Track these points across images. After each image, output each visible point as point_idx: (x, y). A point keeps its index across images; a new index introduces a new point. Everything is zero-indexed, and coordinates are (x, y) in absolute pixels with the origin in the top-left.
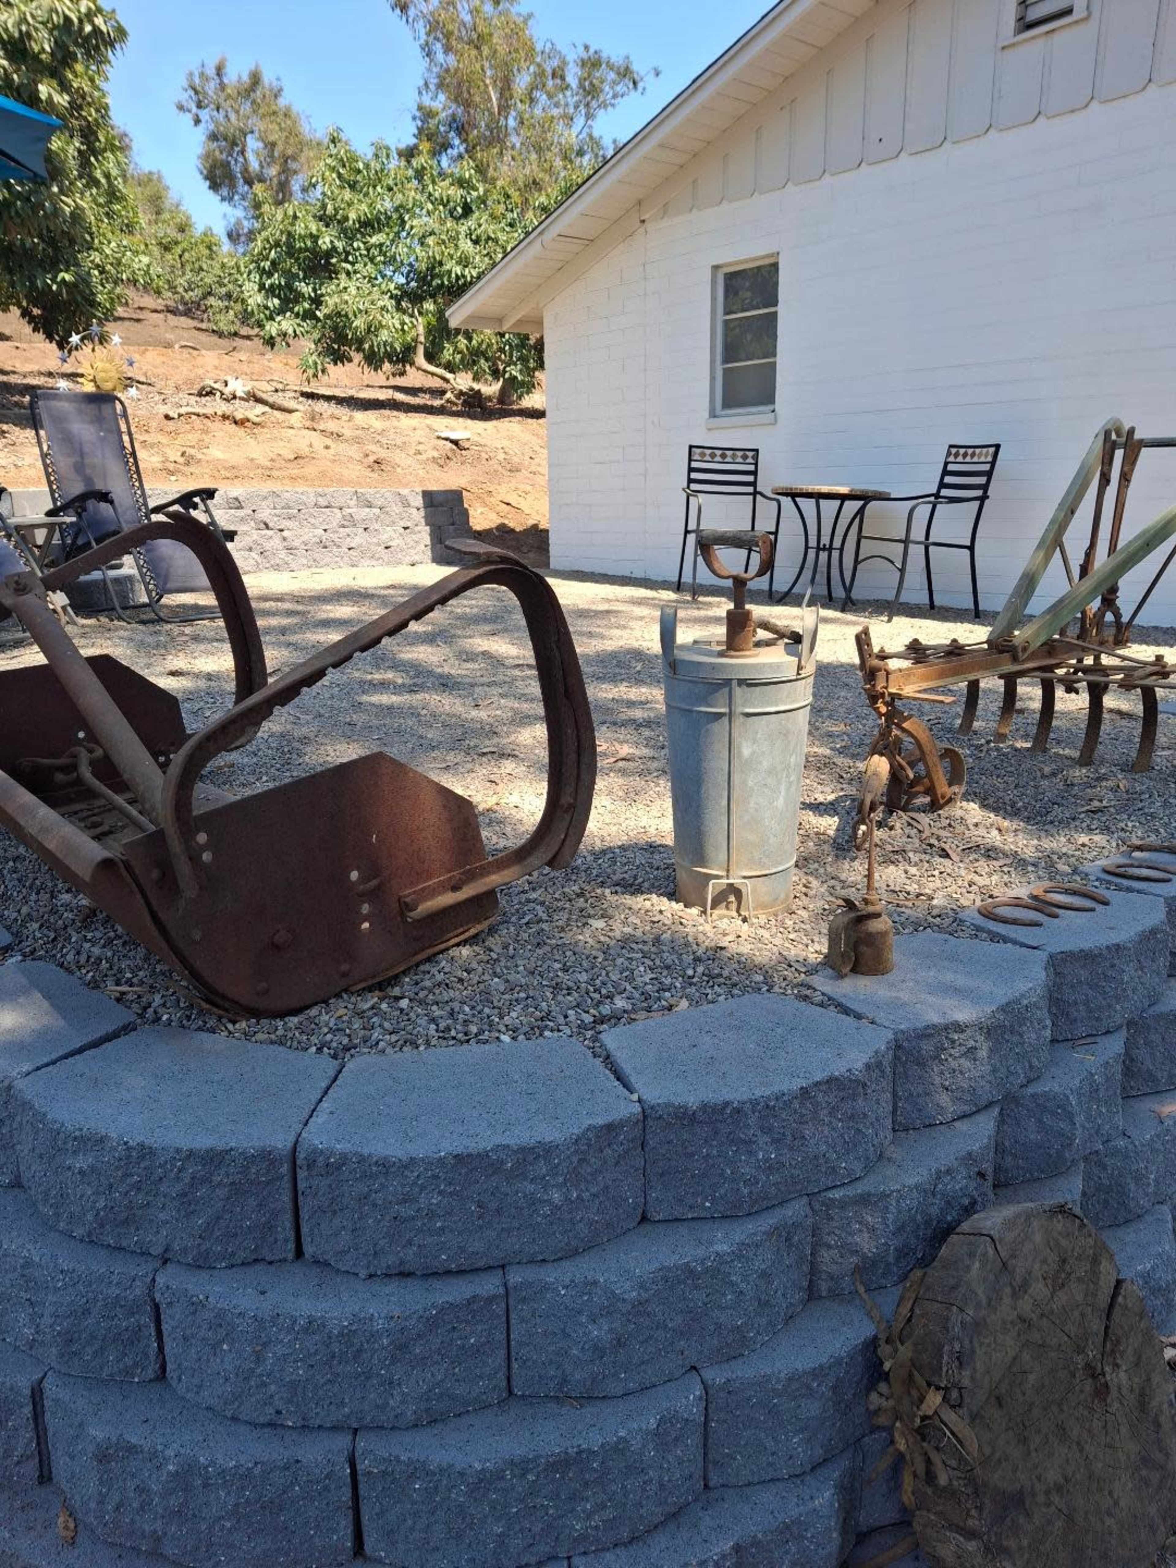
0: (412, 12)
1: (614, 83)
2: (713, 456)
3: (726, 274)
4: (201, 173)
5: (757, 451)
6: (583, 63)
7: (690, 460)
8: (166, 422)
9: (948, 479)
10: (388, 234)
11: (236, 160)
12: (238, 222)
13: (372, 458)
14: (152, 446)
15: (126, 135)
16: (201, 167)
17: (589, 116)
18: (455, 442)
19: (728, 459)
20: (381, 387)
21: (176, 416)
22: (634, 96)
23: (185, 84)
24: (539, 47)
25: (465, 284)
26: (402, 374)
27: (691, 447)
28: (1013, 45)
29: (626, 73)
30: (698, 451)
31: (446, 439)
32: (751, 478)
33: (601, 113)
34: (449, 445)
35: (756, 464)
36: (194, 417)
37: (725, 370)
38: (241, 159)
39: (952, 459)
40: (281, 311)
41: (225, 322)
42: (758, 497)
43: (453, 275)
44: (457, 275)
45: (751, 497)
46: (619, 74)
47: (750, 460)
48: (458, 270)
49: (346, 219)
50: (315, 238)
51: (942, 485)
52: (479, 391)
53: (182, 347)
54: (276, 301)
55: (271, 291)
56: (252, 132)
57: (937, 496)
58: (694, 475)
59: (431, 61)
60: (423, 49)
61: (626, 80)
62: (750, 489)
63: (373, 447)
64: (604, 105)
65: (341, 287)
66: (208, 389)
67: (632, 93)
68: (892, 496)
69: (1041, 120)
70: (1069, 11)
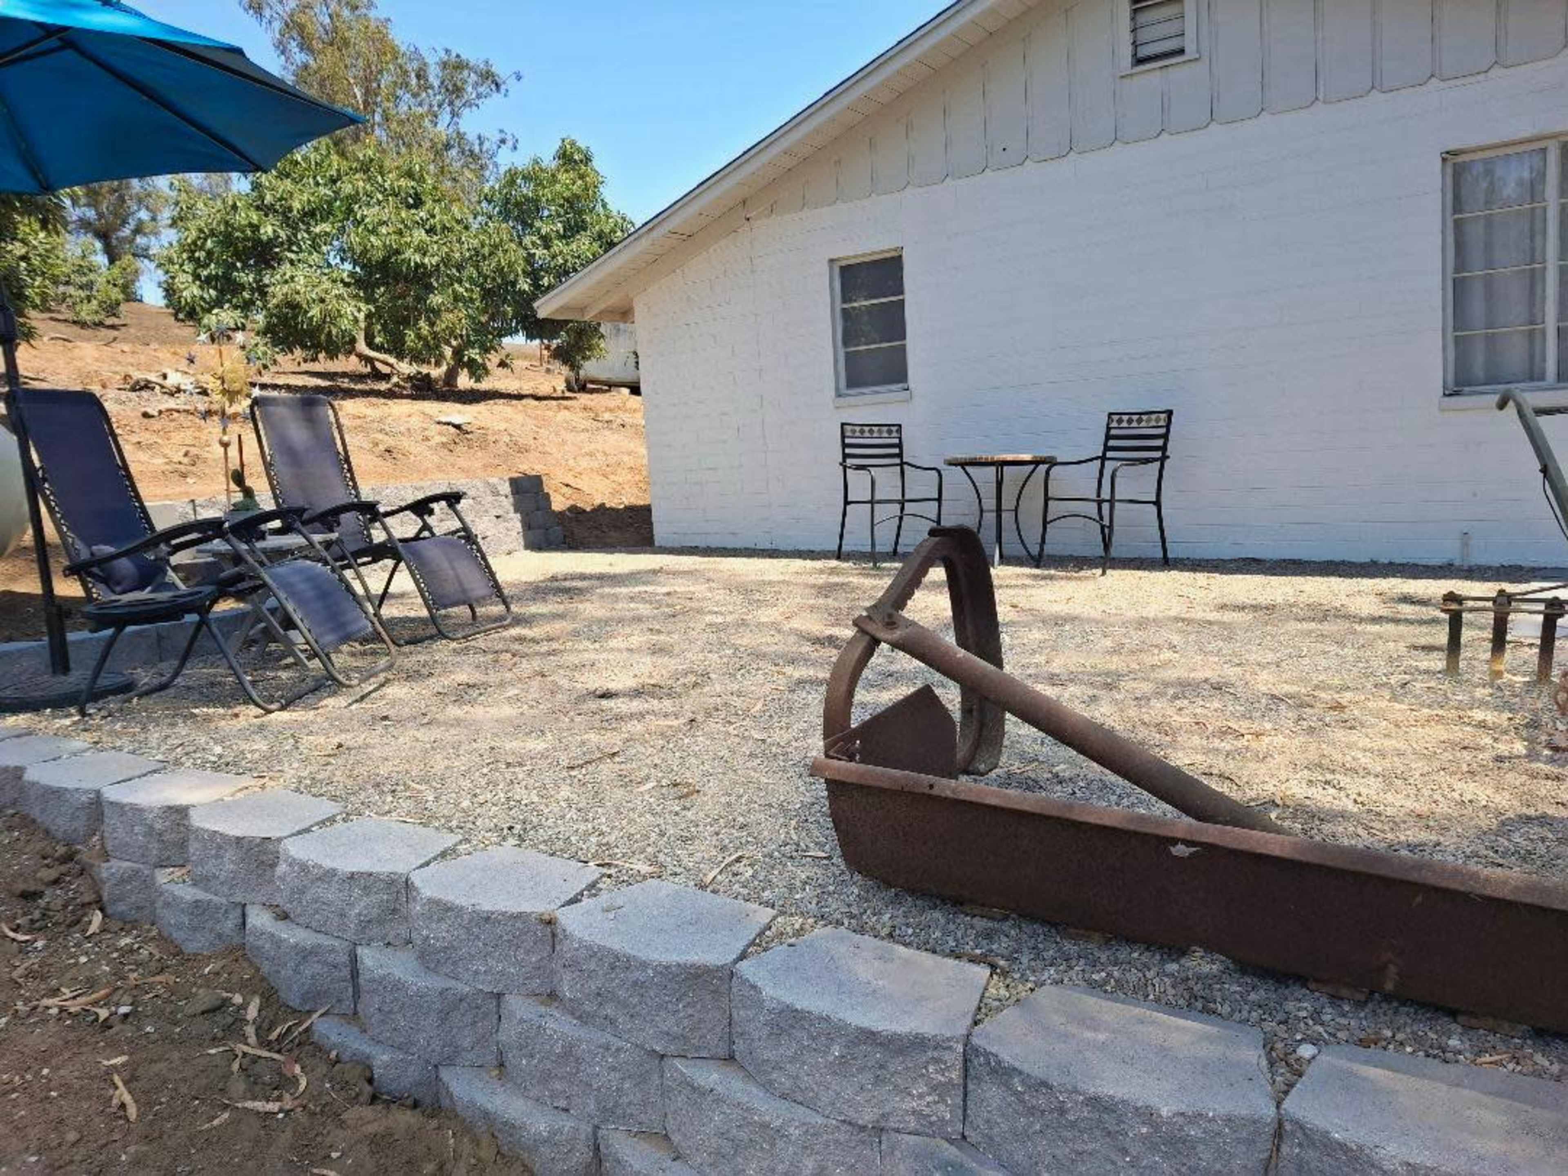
0: (267, 13)
1: (476, 85)
2: (862, 432)
3: (841, 268)
5: (900, 426)
6: (444, 65)
7: (843, 437)
8: (146, 420)
9: (1112, 443)
10: (333, 223)
13: (382, 447)
14: (149, 446)
17: (454, 114)
18: (458, 427)
19: (875, 435)
20: (294, 373)
21: (156, 414)
22: (497, 98)
24: (403, 49)
25: (423, 274)
26: (315, 359)
27: (843, 425)
28: (1131, 75)
29: (489, 77)
30: (849, 428)
31: (448, 424)
32: (896, 451)
33: (466, 112)
34: (452, 430)
35: (900, 438)
36: (176, 415)
37: (847, 354)
39: (1114, 424)
40: (218, 303)
41: (86, 312)
42: (906, 467)
43: (412, 264)
44: (416, 263)
45: (899, 468)
46: (482, 75)
47: (894, 434)
48: (417, 258)
49: (290, 209)
50: (255, 228)
51: (1107, 448)
52: (428, 375)
53: (52, 339)
54: (213, 292)
55: (208, 282)
57: (1103, 458)
58: (848, 451)
59: (287, 59)
60: (278, 47)
61: (489, 82)
62: (898, 461)
63: (380, 436)
64: (468, 104)
65: (287, 277)
66: (142, 384)
67: (495, 95)
68: (1059, 460)
69: (1165, 136)
70: (1182, 51)
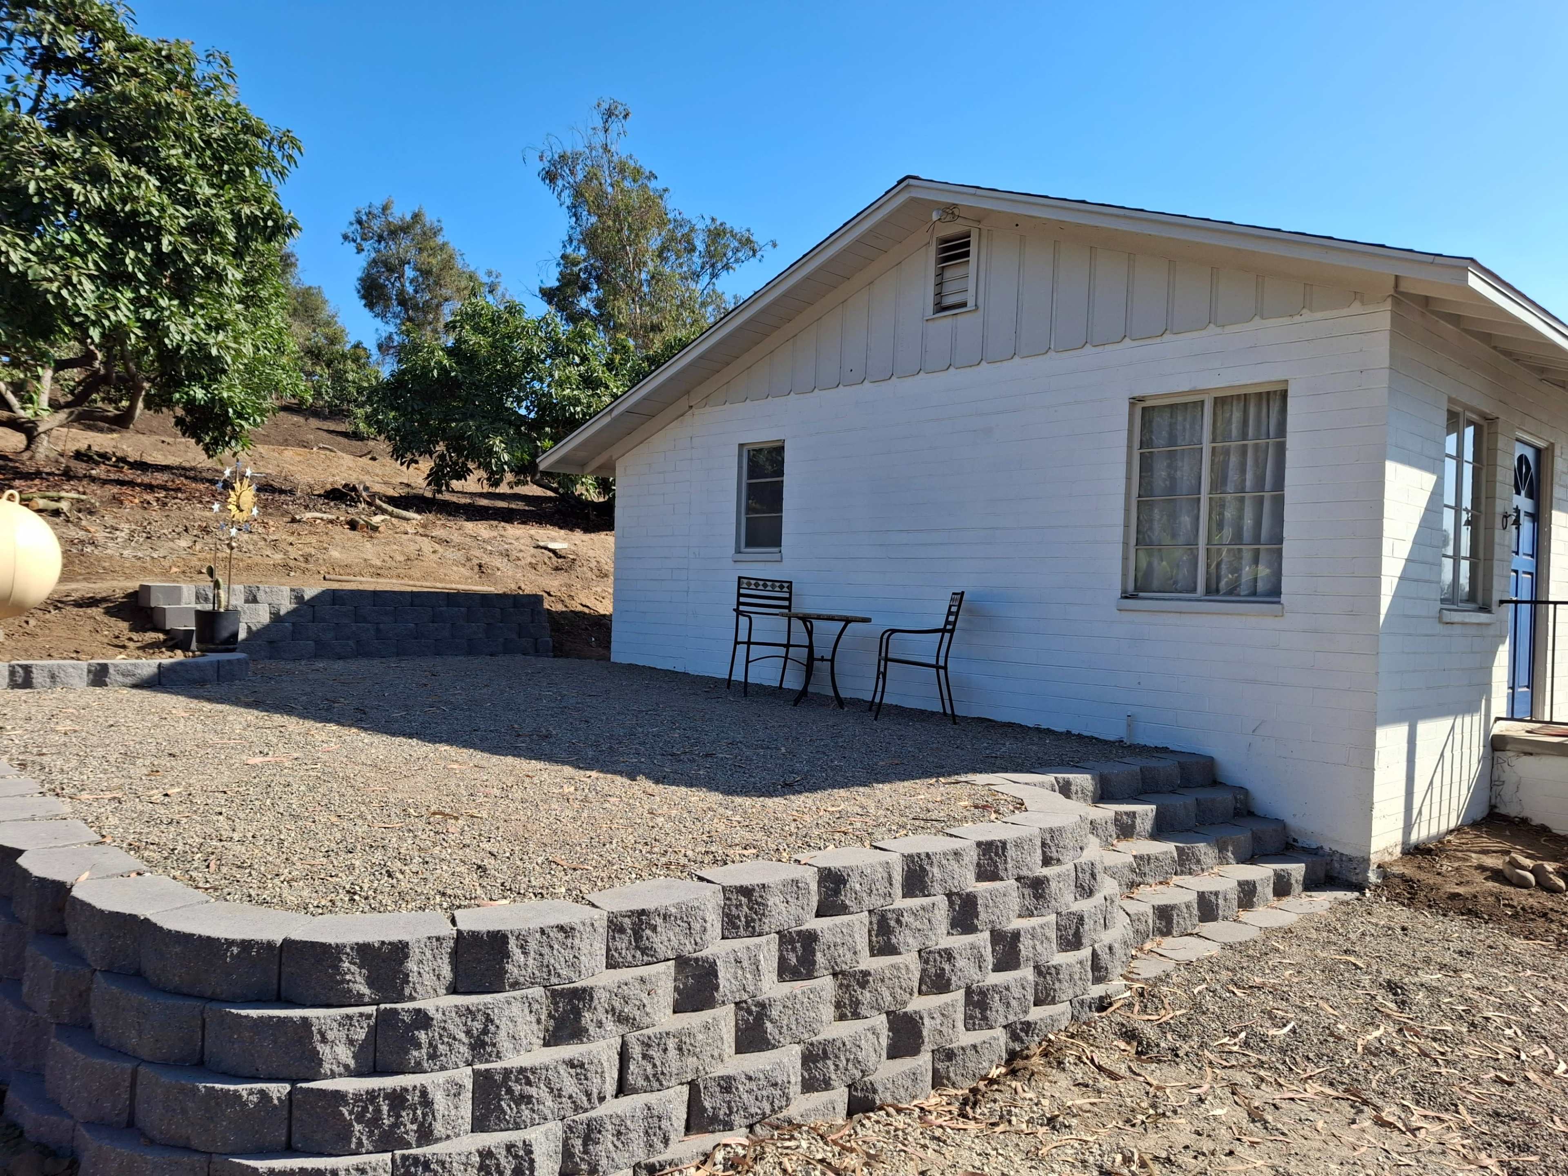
0: (560, 183)
1: (736, 250)
2: (757, 585)
3: (748, 451)
4: (359, 292)
5: (791, 582)
6: (710, 233)
7: (739, 588)
11: (393, 284)
12: (390, 338)
15: (293, 256)
16: (359, 287)
17: (714, 275)
19: (769, 588)
22: (753, 262)
23: (353, 219)
27: (740, 578)
28: (934, 319)
30: (745, 581)
31: (545, 548)
32: (786, 603)
33: (724, 273)
34: (547, 553)
35: (790, 593)
37: (747, 520)
38: (398, 284)
42: (792, 617)
45: (788, 618)
47: (785, 589)
53: (320, 448)
56: (409, 263)
58: (742, 599)
59: (577, 220)
60: (570, 211)
61: (747, 249)
62: (786, 611)
67: (752, 259)
69: (952, 369)
70: (964, 305)
